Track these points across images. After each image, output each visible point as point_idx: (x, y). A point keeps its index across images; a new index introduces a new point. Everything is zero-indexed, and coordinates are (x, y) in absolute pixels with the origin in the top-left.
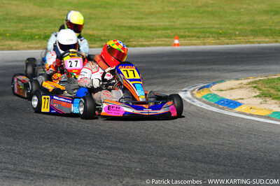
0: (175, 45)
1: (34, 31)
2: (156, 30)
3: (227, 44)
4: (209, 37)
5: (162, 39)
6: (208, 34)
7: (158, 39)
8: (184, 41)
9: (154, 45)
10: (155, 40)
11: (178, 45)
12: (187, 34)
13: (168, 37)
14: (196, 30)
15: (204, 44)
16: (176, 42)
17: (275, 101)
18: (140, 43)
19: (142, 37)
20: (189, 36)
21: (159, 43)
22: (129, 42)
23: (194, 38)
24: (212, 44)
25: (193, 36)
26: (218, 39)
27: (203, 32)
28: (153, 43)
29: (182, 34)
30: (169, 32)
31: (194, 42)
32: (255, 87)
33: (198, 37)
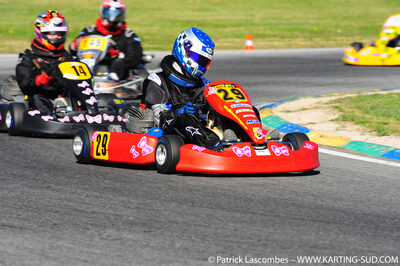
0: (247, 48)
2: (224, 26)
3: (323, 47)
4: (297, 37)
5: (230, 40)
6: (297, 33)
8: (260, 43)
11: (252, 48)
12: (268, 32)
13: (237, 37)
14: (282, 27)
15: (290, 46)
16: (249, 43)
17: (358, 126)
20: (269, 36)
21: (225, 45)
23: (276, 38)
24: (301, 47)
25: (275, 36)
26: (311, 40)
27: (290, 30)
29: (261, 32)
30: (242, 29)
31: (276, 44)
32: (336, 107)
33: (283, 37)
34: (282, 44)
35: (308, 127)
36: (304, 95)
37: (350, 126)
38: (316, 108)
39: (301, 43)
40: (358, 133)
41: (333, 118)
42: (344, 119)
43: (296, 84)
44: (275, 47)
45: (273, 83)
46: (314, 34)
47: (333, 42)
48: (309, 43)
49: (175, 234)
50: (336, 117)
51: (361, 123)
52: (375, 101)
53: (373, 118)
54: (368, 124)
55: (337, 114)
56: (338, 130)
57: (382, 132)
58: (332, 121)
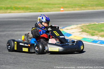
0: (61, 11)
1: (3, 6)
2: (55, 5)
3: (84, 10)
4: (77, 7)
5: (57, 9)
6: (77, 6)
8: (66, 9)
9: (53, 11)
10: (53, 9)
11: (63, 11)
13: (59, 7)
15: (74, 10)
16: (62, 9)
17: (86, 33)
18: (47, 10)
20: (69, 7)
21: (55, 10)
22: (42, 10)
27: (75, 5)
29: (66, 6)
31: (70, 9)
32: (81, 28)
33: (72, 7)
34: (72, 9)
35: (72, 34)
37: (84, 33)
38: (76, 28)
40: (86, 35)
42: (83, 31)
43: (73, 21)
45: (66, 21)
46: (82, 6)
49: (22, 66)
51: (87, 32)
52: (93, 26)
53: (91, 31)
54: (89, 33)
55: (81, 30)
56: (80, 34)
57: (93, 35)
58: (79, 32)
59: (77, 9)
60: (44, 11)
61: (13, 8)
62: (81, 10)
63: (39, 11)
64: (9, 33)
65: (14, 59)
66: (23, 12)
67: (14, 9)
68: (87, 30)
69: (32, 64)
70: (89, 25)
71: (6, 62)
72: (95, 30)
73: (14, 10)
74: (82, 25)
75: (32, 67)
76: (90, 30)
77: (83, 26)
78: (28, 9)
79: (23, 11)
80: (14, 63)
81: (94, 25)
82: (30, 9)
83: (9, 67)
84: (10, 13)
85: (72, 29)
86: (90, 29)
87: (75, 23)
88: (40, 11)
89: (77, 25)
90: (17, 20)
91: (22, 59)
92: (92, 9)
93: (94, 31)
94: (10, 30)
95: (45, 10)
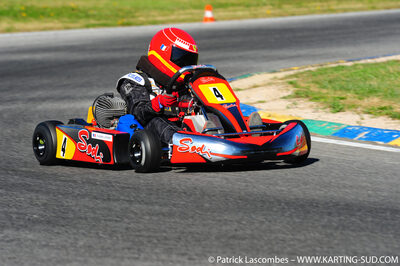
0: (206, 19)
3: (293, 15)
4: (265, 5)
5: (188, 11)
6: (264, 1)
7: (181, 12)
8: (221, 13)
9: (173, 21)
10: (176, 13)
11: (212, 19)
13: (196, 7)
15: (255, 16)
16: (209, 14)
18: (151, 19)
19: (156, 8)
20: (233, 5)
21: (182, 17)
22: (133, 17)
23: (241, 8)
24: (268, 16)
25: (239, 5)
26: (280, 7)
28: (172, 17)
31: (240, 13)
32: (291, 83)
33: (248, 6)
34: (247, 13)
35: (256, 106)
36: (259, 71)
37: (303, 103)
38: (269, 84)
39: (269, 12)
40: (310, 111)
41: (286, 94)
42: (297, 95)
43: (254, 59)
44: (239, 18)
45: (227, 59)
47: (305, 10)
48: (278, 11)
49: (81, 231)
50: (290, 93)
51: (316, 99)
52: (336, 73)
53: (330, 93)
54: (323, 100)
55: (291, 90)
56: (288, 108)
57: (337, 108)
58: (284, 98)
59: (267, 10)
60: (142, 24)
61: (20, 12)
62: (281, 15)
63: (120, 22)
64: (13, 107)
65: (45, 205)
66: (59, 29)
67: (24, 15)
68: (314, 88)
69: (118, 224)
70: (321, 72)
71: (14, 216)
72: (342, 88)
73: (24, 19)
74: (292, 73)
75: (119, 235)
76: (324, 91)
77: (296, 76)
78: (78, 17)
79: (60, 25)
80: (49, 222)
81: (336, 69)
82: (88, 16)
83: (30, 236)
84: (9, 30)
85: (255, 86)
86: (324, 87)
87: (265, 65)
88: (125, 21)
89: (274, 72)
90: (39, 56)
91: (76, 205)
92: (324, 11)
93: (339, 94)
94: (18, 95)
95: (142, 19)
